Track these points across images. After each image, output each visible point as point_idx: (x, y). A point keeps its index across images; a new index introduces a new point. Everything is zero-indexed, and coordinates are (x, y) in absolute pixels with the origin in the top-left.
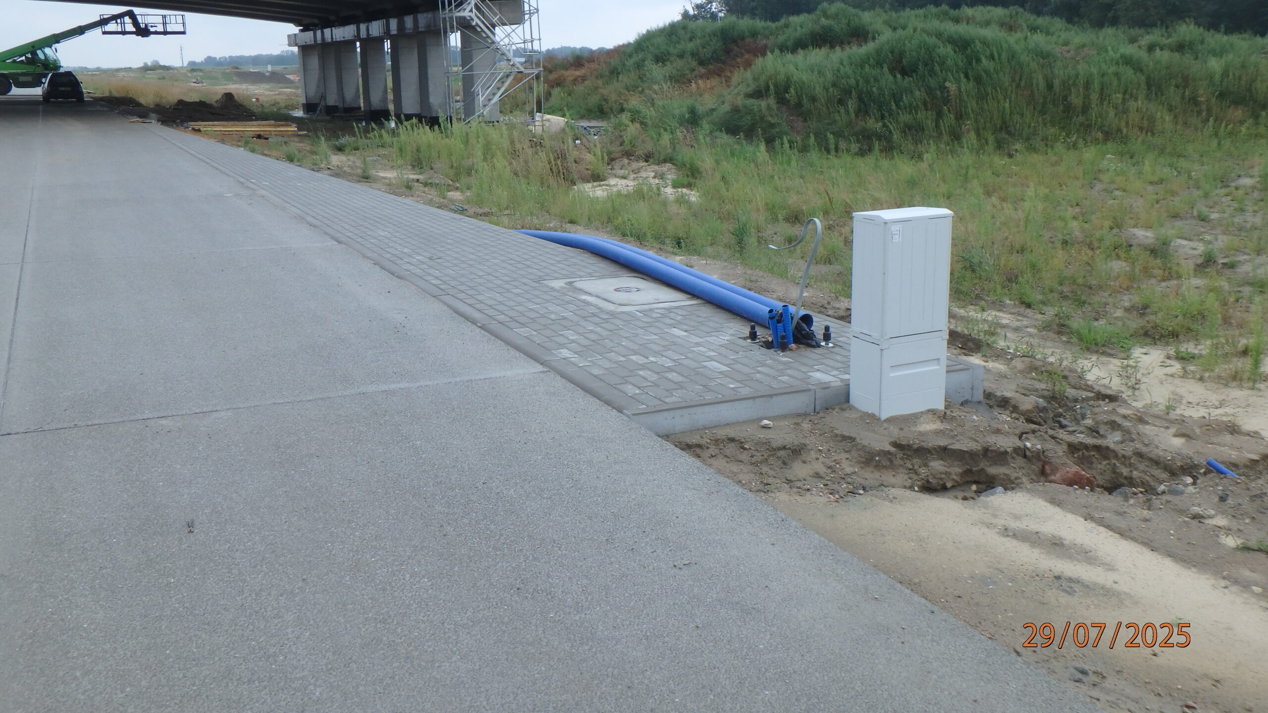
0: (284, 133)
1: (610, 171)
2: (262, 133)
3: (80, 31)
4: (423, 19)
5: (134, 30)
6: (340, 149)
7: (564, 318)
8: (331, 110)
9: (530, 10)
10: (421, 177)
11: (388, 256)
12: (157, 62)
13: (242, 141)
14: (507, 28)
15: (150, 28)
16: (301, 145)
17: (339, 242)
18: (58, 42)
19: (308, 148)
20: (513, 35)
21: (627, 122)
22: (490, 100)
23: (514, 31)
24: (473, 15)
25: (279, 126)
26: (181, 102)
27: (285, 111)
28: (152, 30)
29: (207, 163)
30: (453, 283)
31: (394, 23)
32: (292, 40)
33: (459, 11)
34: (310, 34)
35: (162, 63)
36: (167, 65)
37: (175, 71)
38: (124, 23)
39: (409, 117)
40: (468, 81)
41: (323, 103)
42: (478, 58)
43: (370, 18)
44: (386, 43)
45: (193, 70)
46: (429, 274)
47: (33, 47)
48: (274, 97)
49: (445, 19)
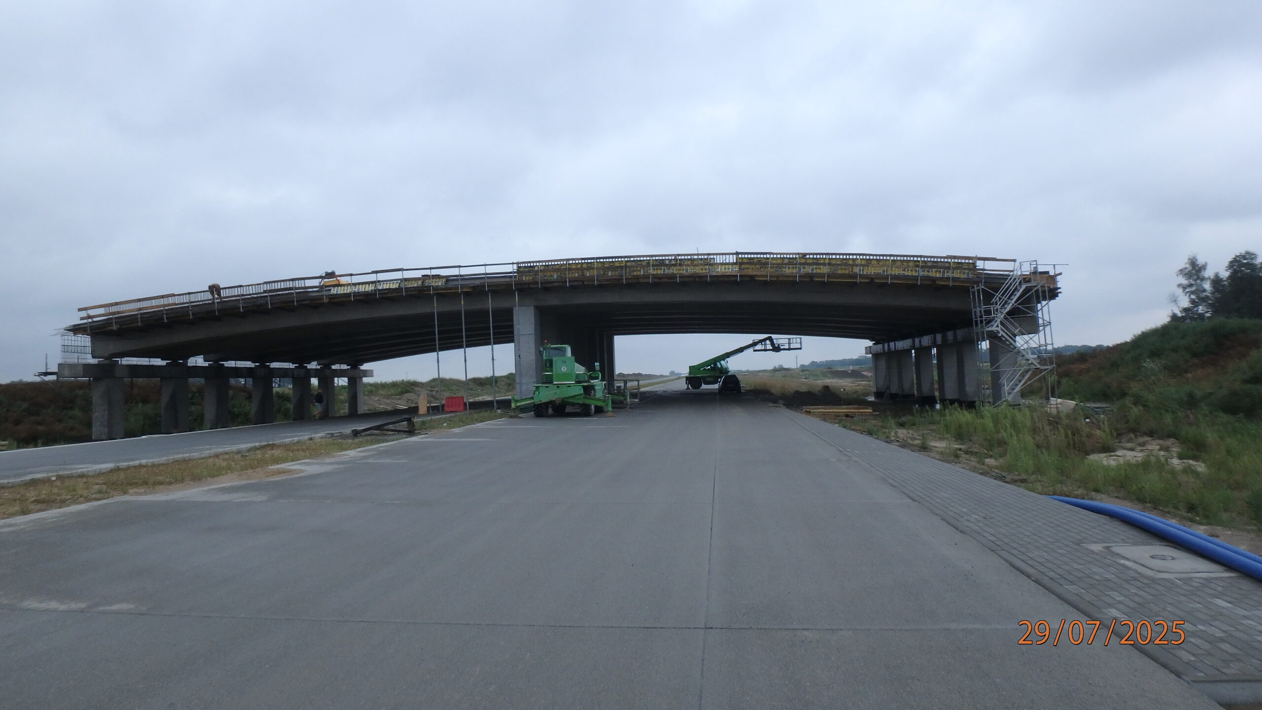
0: (863, 413)
1: (1117, 444)
2: (849, 413)
3: (741, 350)
4: (961, 333)
5: (771, 348)
6: (902, 425)
7: (1109, 580)
8: (893, 397)
9: (1044, 324)
10: (963, 447)
11: (952, 514)
12: (782, 366)
13: (835, 419)
14: (1026, 337)
15: (780, 346)
16: (876, 421)
17: (914, 500)
18: (729, 357)
19: (880, 424)
20: (1031, 342)
21: (1130, 405)
22: (1013, 389)
23: (1031, 339)
24: (999, 329)
25: (860, 409)
26: (797, 392)
27: (862, 397)
28: (782, 347)
29: (818, 436)
30: (1006, 540)
31: (939, 337)
32: (868, 350)
33: (988, 327)
34: (880, 346)
35: (785, 367)
36: (787, 367)
37: (793, 371)
38: (766, 344)
39: (952, 402)
40: (996, 377)
41: (888, 392)
42: (1004, 359)
43: (921, 334)
44: (933, 350)
45: (803, 371)
46: (986, 531)
47: (715, 360)
48: (855, 388)
49: (977, 333)
